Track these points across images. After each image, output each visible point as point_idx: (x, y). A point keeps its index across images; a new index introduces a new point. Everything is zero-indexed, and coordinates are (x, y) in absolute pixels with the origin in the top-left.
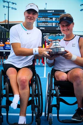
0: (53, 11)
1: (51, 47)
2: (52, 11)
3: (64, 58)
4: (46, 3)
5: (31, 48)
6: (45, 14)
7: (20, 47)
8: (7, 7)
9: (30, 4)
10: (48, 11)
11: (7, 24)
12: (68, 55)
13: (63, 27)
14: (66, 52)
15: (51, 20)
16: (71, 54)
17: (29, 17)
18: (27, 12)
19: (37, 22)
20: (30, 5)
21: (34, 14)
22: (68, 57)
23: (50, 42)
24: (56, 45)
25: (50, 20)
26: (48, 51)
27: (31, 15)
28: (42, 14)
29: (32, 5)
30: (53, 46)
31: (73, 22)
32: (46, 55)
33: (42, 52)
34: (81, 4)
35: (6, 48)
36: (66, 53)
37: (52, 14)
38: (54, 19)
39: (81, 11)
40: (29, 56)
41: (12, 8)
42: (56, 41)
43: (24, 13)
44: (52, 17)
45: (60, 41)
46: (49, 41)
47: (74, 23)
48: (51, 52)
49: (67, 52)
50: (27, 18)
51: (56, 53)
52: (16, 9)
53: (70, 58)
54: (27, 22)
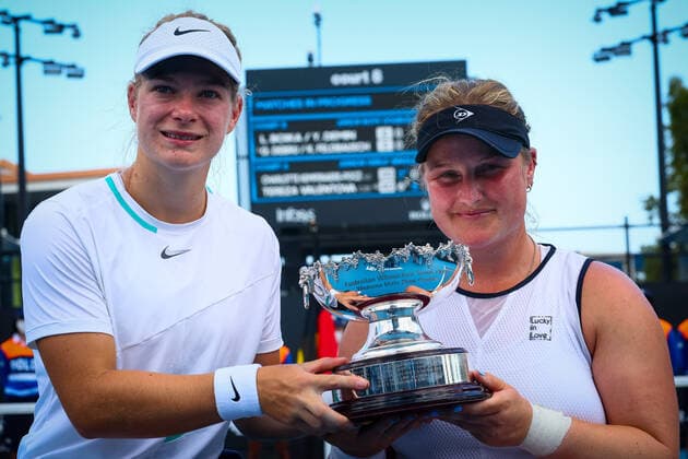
0: (377, 77)
1: (358, 357)
2: (365, 76)
3: (466, 434)
4: (318, 18)
5: (201, 368)
6: (310, 103)
7: (112, 365)
8: (6, 56)
9: (171, 18)
10: (336, 80)
11: (9, 196)
12: (496, 410)
13: (447, 185)
14: (480, 386)
15: (366, 146)
16: (517, 399)
17: (169, 126)
18: (146, 84)
19: (251, 166)
20: (173, 26)
21: (206, 96)
22: (497, 425)
23: (347, 316)
24: (395, 336)
25: (355, 147)
26: (333, 388)
27: (183, 108)
28: (292, 104)
29: (184, 24)
30: (375, 346)
31: (526, 144)
32: (322, 419)
33: (284, 400)
34: (599, 11)
35: (9, 391)
36: (482, 398)
37: (366, 101)
38: (386, 139)
39: (598, 60)
40: (184, 436)
41: (51, 67)
42: (399, 304)
43: (131, 89)
44: (366, 119)
45: (426, 300)
46: (341, 307)
47: (534, 155)
48: (361, 391)
49: (491, 390)
50: (153, 129)
51: (397, 400)
52: (80, 76)
53: (513, 435)
54: (158, 165)
